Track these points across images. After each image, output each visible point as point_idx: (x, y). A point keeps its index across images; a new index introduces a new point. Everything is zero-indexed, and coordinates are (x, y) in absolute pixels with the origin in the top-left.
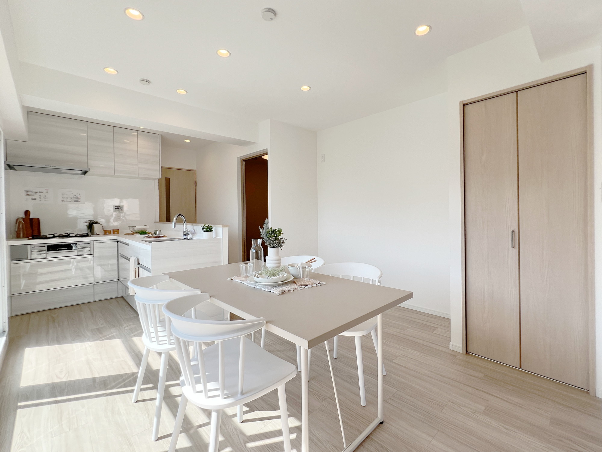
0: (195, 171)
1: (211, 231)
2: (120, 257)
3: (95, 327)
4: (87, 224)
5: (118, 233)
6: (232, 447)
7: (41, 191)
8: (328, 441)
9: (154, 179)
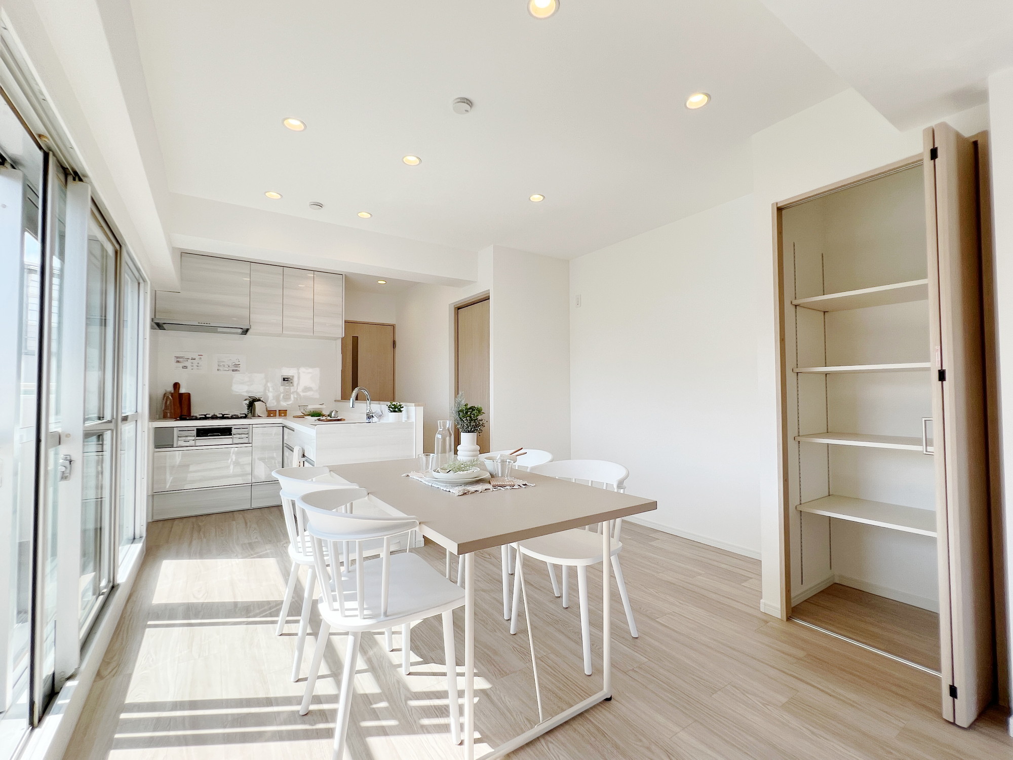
0: (393, 326)
1: (401, 411)
2: (285, 448)
3: (246, 541)
4: (247, 402)
5: (285, 416)
6: (388, 701)
7: (194, 358)
8: (521, 712)
9: (336, 339)
